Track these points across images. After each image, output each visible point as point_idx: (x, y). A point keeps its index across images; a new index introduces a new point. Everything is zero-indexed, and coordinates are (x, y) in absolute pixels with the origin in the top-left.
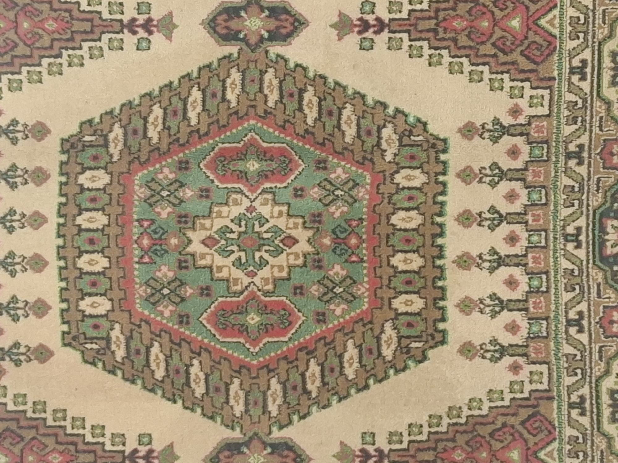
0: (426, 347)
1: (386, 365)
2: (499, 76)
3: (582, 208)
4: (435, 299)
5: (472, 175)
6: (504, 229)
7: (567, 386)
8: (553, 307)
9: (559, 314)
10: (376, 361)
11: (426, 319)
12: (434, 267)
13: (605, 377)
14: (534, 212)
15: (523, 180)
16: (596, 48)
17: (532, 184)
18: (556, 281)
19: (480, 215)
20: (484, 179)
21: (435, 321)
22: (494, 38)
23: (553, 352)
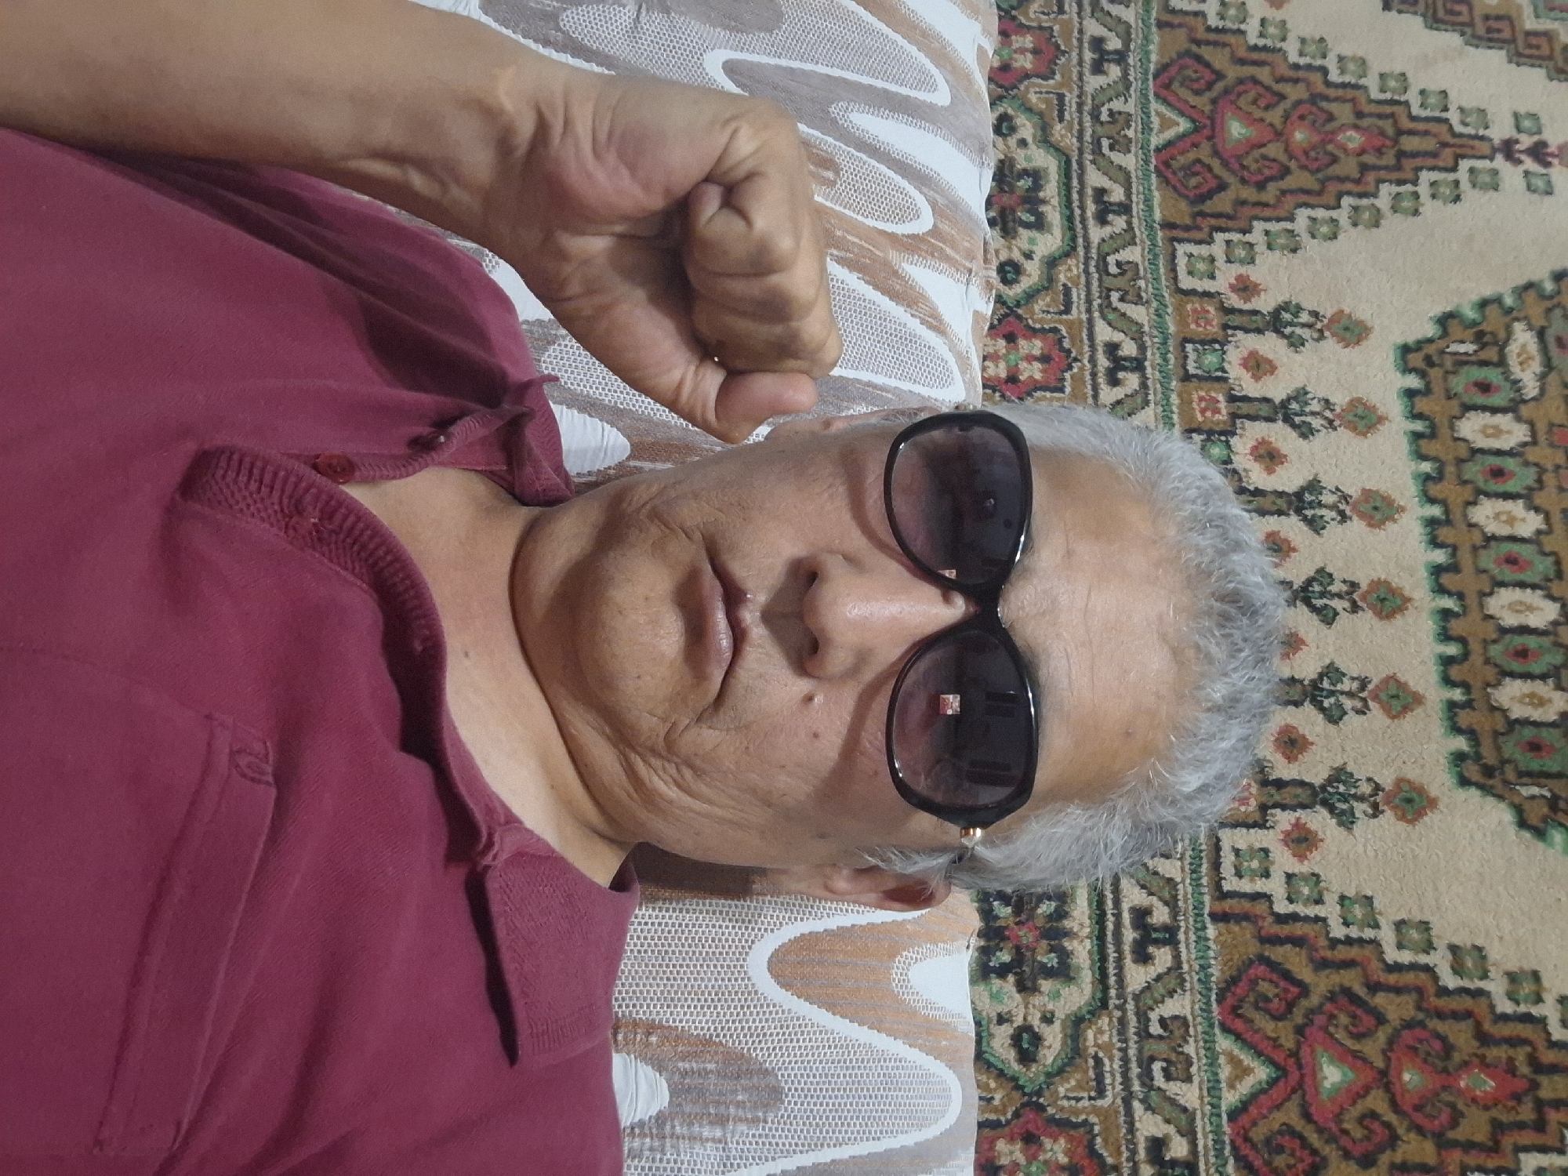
0: (1441, 344)
1: (1522, 315)
2: (1354, 933)
4: (1433, 434)
5: (1383, 696)
6: (1296, 570)
7: (1135, 244)
8: (1174, 399)
9: (1161, 383)
10: (1546, 324)
11: (1449, 398)
12: (1443, 503)
13: (1057, 256)
16: (1113, 992)
19: (1355, 608)
20: (1355, 685)
21: (1427, 391)
22: (1382, 1036)
23: (1170, 310)
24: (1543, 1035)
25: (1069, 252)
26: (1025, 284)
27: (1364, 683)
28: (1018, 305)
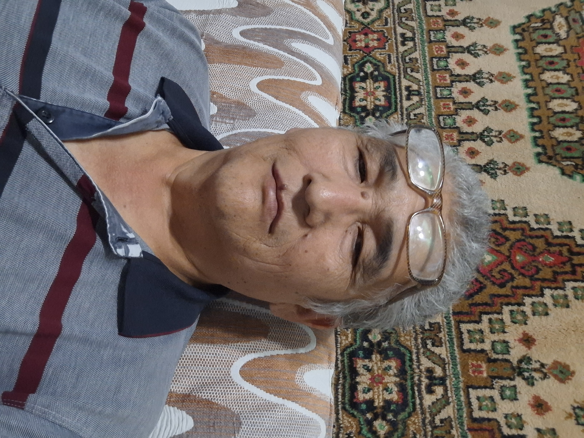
0: (528, 24)
1: (559, 13)
2: (497, 212)
3: (407, 113)
4: (526, 52)
5: (508, 136)
6: (473, 99)
7: (411, 3)
8: (426, 49)
9: (421, 44)
10: (568, 15)
11: (531, 41)
12: (531, 74)
13: (382, 9)
14: (448, 110)
15: (460, 133)
17: (453, 130)
18: (425, 65)
19: (496, 109)
20: (497, 133)
21: (523, 39)
22: (508, 244)
23: (424, 22)
24: (574, 243)
25: (388, 7)
26: (371, 18)
27: (500, 132)
28: (369, 24)
